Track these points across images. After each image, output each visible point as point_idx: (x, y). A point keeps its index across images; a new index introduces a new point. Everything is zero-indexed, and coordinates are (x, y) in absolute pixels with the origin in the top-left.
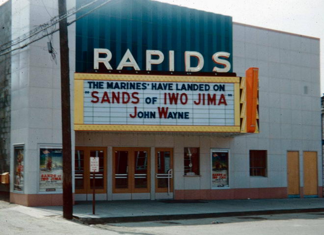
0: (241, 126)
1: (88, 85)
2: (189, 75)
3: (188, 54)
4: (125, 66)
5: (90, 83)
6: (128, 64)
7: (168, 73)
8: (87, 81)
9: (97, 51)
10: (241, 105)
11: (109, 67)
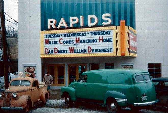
0: (117, 53)
1: (46, 36)
2: (90, 28)
3: (89, 17)
4: (61, 26)
5: (46, 35)
6: (62, 25)
7: (80, 27)
8: (45, 35)
9: (49, 20)
10: (117, 41)
11: (54, 27)
